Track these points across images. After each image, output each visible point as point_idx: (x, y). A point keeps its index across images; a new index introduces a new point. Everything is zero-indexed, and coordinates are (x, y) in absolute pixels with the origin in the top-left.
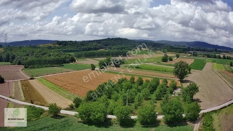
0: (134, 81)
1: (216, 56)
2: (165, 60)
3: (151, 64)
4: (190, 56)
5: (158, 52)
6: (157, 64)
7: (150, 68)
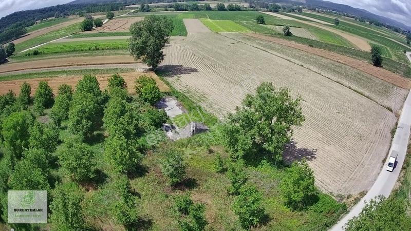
0: (31, 95)
1: (198, 6)
2: (87, 27)
3: (61, 40)
4: (133, 13)
5: (71, 17)
6: (74, 38)
7: (61, 48)
